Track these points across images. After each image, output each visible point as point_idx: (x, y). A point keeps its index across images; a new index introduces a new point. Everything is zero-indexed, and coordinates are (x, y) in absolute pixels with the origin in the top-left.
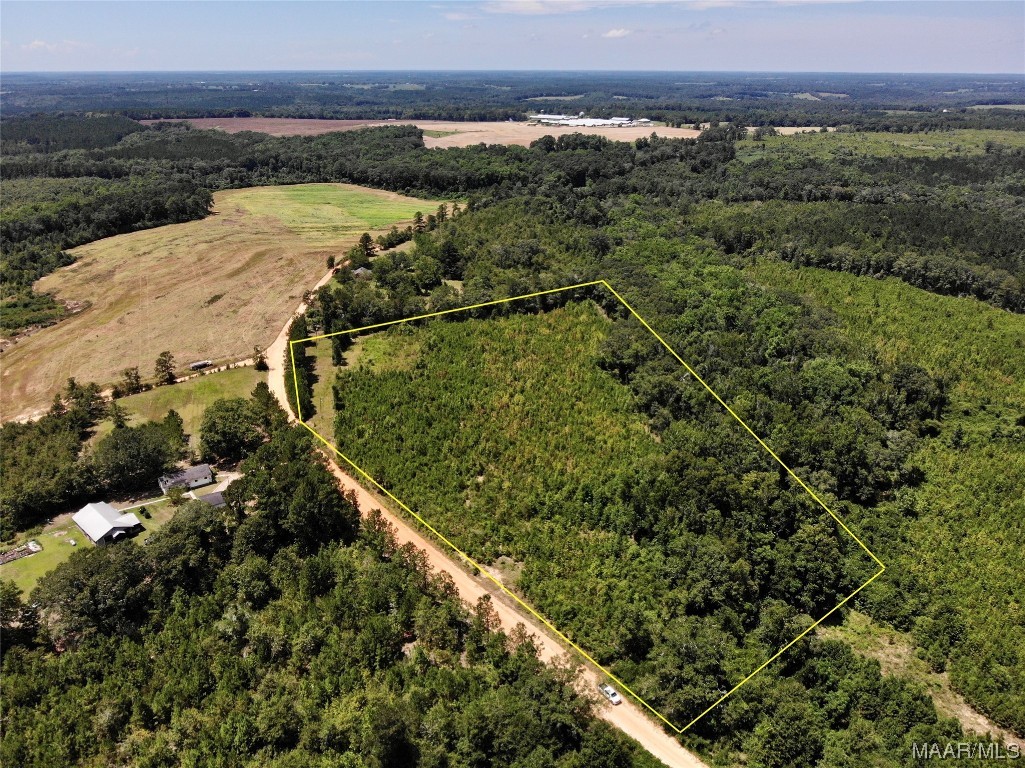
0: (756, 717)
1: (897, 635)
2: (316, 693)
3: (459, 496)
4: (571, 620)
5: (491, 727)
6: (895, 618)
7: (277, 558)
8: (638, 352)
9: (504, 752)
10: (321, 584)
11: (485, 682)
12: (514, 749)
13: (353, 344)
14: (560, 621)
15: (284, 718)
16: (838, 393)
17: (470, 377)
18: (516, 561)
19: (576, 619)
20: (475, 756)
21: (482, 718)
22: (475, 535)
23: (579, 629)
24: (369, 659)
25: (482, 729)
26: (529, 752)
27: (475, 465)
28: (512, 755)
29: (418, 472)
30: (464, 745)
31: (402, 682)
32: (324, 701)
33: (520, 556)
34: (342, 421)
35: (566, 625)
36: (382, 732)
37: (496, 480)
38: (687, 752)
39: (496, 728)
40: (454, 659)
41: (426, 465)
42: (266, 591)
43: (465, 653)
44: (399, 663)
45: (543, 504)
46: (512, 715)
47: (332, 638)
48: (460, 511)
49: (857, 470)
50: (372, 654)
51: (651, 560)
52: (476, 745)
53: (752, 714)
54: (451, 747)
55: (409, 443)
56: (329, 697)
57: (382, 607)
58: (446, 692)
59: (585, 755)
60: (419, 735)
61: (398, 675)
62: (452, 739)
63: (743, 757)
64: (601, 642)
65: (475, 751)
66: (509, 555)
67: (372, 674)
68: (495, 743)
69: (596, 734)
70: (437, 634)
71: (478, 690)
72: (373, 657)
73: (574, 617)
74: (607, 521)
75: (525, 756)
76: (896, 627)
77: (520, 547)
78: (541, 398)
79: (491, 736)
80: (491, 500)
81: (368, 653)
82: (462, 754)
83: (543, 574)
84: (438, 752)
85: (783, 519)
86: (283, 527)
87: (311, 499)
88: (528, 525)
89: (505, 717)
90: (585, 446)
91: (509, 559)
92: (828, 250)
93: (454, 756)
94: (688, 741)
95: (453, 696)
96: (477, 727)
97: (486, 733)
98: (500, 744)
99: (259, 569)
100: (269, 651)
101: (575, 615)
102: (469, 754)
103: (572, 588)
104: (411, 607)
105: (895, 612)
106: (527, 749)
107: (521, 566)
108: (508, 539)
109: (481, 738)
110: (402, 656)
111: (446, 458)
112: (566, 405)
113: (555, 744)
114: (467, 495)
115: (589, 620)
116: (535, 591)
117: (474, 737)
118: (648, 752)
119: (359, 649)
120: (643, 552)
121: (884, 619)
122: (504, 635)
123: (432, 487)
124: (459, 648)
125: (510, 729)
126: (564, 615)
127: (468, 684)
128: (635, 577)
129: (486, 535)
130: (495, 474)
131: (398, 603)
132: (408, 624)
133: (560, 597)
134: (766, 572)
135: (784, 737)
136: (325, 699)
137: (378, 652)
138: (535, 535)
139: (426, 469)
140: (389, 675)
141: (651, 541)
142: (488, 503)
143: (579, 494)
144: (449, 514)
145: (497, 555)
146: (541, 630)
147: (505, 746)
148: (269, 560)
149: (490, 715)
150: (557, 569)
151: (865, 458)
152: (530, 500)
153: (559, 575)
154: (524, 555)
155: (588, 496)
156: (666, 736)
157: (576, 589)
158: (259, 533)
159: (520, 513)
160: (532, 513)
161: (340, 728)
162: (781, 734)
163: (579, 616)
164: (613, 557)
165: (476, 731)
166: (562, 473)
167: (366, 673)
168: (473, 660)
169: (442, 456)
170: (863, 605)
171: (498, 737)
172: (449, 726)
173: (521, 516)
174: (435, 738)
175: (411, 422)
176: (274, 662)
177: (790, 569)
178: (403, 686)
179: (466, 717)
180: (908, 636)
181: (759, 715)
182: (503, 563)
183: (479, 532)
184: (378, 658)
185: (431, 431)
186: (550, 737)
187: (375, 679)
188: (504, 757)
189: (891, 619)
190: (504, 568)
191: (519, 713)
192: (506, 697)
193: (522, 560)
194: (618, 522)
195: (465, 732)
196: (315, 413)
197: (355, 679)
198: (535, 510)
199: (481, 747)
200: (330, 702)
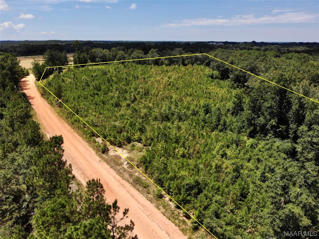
14: (181, 197)
18: (145, 146)
19: (201, 195)
22: (115, 127)
23: (206, 208)
27: (130, 96)
33: (149, 143)
35: (188, 202)
37: (143, 105)
51: (269, 149)
66: (140, 141)
73: (198, 193)
74: (224, 126)
77: (149, 134)
90: (205, 95)
91: (139, 144)
101: (200, 191)
103: (196, 166)
108: (141, 130)
114: (120, 110)
115: (218, 197)
120: (263, 145)
126: (187, 190)
129: (124, 128)
133: (183, 173)
138: (164, 129)
141: (265, 136)
143: (201, 112)
145: (129, 140)
146: (157, 207)
150: (182, 151)
152: (163, 109)
153: (183, 156)
154: (152, 141)
157: (201, 166)
160: (165, 119)
163: (205, 192)
164: (234, 146)
173: (156, 119)
182: (133, 146)
190: (133, 149)
194: (233, 127)
198: (167, 117)
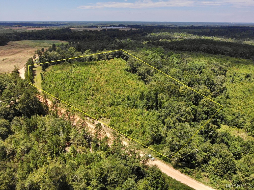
0: (209, 158)
1: (240, 130)
2: (26, 168)
3: (85, 101)
4: (131, 134)
5: (106, 173)
6: (237, 124)
7: (14, 121)
8: (138, 63)
9: (112, 183)
10: (32, 128)
11: (100, 157)
12: (117, 181)
13: (49, 67)
15: (7, 180)
16: (200, 68)
17: (87, 73)
18: (108, 119)
19: (132, 133)
20: (99, 186)
21: (102, 169)
22: (92, 112)
24: (51, 153)
25: (102, 174)
26: (124, 181)
27: (90, 93)
28: (116, 184)
29: (71, 96)
30: (94, 182)
31: (65, 161)
32: (30, 171)
33: (109, 117)
34: (43, 83)
36: (53, 179)
37: (98, 97)
38: (184, 175)
39: (108, 173)
40: (87, 150)
41: (73, 93)
42: (7, 132)
43: (91, 148)
44: (64, 154)
45: (114, 102)
46: (115, 167)
47: (35, 147)
48: (86, 105)
49: (211, 86)
50: (52, 151)
51: (153, 115)
52: (100, 181)
53: (207, 157)
54: (88, 184)
55: (67, 88)
56: (32, 169)
57: (57, 133)
58: (84, 162)
59: (148, 180)
60: (73, 181)
61: (64, 157)
62: (88, 181)
63: (207, 174)
64: (143, 140)
65: (99, 184)
66: (105, 117)
67: (52, 159)
68: (108, 179)
69: (152, 170)
70: (80, 141)
71: (98, 160)
72: (53, 152)
73: (131, 133)
74: (137, 106)
75: (122, 184)
76: (238, 127)
77: (108, 114)
78: (110, 77)
79: (106, 176)
80: (96, 102)
81: (51, 150)
82: (93, 186)
83: (118, 121)
84: (82, 186)
85: (195, 99)
86: (16, 109)
87: (28, 98)
88: (110, 108)
89: (112, 168)
90: (126, 88)
91: (105, 118)
92: (182, 46)
93: (90, 188)
94: (185, 170)
95: (87, 164)
96: (100, 173)
97: (104, 175)
98: (111, 180)
99: (3, 123)
100: (6, 154)
101: (132, 132)
102: (97, 186)
103: (129, 125)
104: (69, 132)
105: (238, 122)
106: (123, 180)
107: (109, 120)
108: (104, 112)
109: (102, 178)
110: (65, 151)
111: (80, 91)
112: (118, 79)
113: (134, 177)
114: (88, 102)
115: (137, 133)
116: (116, 126)
117: (99, 178)
118: (169, 177)
119: (46, 149)
120: (151, 113)
121: (233, 125)
122: (107, 137)
123: (76, 100)
124: (89, 146)
125: (115, 172)
127: (93, 158)
128: (150, 120)
129: (96, 111)
130: (97, 95)
131: (63, 132)
132: (68, 139)
133: (125, 128)
134: (195, 113)
135: (223, 164)
136: (30, 170)
137: (55, 149)
138: (113, 111)
139: (73, 95)
140: (59, 158)
141: (152, 110)
142: (96, 103)
143: (126, 99)
144: (82, 106)
145: (101, 117)
147: (113, 180)
148: (10, 121)
149: (105, 167)
150: (123, 119)
151: (213, 82)
152: (110, 101)
153: (123, 121)
154: (110, 116)
155: (129, 99)
156: (175, 170)
157: (130, 124)
158: (6, 112)
159: (107, 105)
160: (111, 105)
161: (35, 182)
162: (221, 163)
163: (133, 132)
164: (141, 115)
165: (99, 175)
166: (119, 94)
167: (49, 158)
168: (95, 150)
169: (79, 91)
170: (225, 122)
171: (109, 177)
172: (87, 174)
173: (107, 106)
174: (81, 180)
175: (68, 83)
176: (8, 158)
177: (202, 111)
178: (66, 162)
179: (94, 170)
180: (242, 129)
181: (210, 157)
182: (103, 119)
183: (94, 110)
184: (55, 152)
185: (75, 85)
186: (132, 174)
187: (54, 160)
188: (113, 185)
189: (236, 125)
190: (104, 121)
191: (118, 165)
192: (111, 160)
193: (109, 118)
194: (140, 106)
195: (94, 176)
196: (35, 82)
197: (44, 161)
198: (112, 104)
199: (102, 182)
200: (32, 172)
